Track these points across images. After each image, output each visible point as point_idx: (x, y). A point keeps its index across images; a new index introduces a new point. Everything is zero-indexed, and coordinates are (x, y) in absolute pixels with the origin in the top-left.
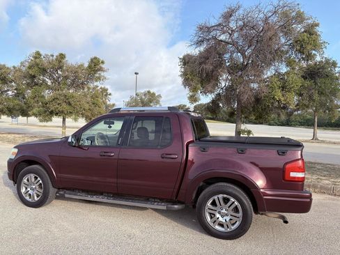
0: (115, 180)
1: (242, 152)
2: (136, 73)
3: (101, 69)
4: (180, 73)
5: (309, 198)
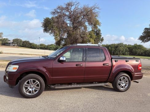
0: (83, 77)
1: (128, 61)
5: (142, 74)
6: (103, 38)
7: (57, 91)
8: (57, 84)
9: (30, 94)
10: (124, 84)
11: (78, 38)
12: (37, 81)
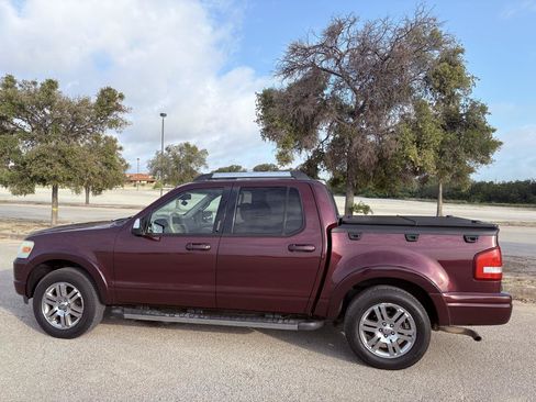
0: (212, 288)
1: (414, 238)
2: (162, 115)
3: (118, 108)
4: (256, 118)
5: (509, 302)
9: (59, 326)
12: (76, 290)
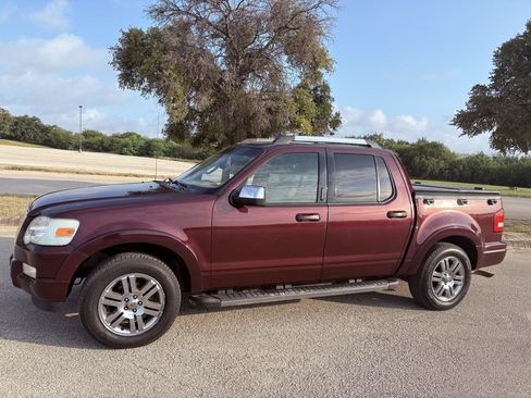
0: (320, 260)
5: (504, 247)
6: (338, 115)
7: (218, 315)
8: (221, 289)
9: (126, 332)
10: (451, 284)
11: (255, 114)
12: (153, 282)
